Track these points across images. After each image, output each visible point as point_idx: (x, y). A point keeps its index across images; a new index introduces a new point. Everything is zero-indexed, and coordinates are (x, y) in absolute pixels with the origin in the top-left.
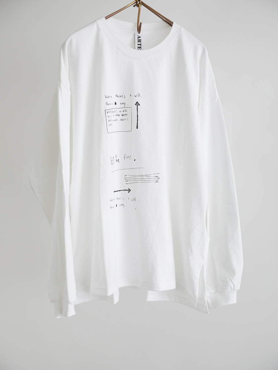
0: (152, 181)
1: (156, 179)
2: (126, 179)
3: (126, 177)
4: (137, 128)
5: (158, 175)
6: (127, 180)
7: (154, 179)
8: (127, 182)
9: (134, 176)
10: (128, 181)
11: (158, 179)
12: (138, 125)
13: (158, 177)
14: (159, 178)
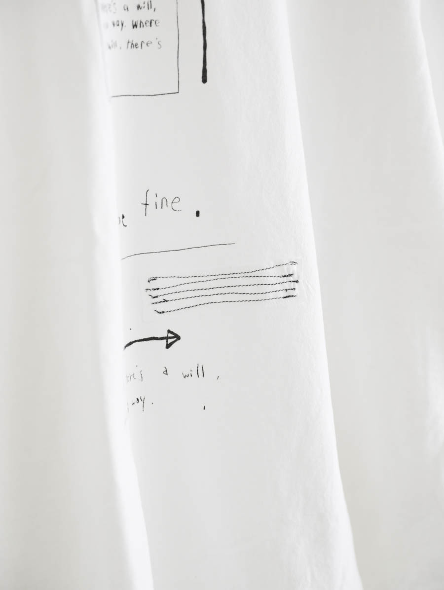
0: (271, 295)
1: (287, 286)
2: (155, 293)
3: (154, 285)
4: (204, 80)
5: (294, 269)
6: (160, 299)
7: (278, 287)
8: (161, 307)
9: (197, 279)
10: (165, 301)
11: (292, 285)
12: (208, 67)
13: (291, 279)
14: (297, 281)
